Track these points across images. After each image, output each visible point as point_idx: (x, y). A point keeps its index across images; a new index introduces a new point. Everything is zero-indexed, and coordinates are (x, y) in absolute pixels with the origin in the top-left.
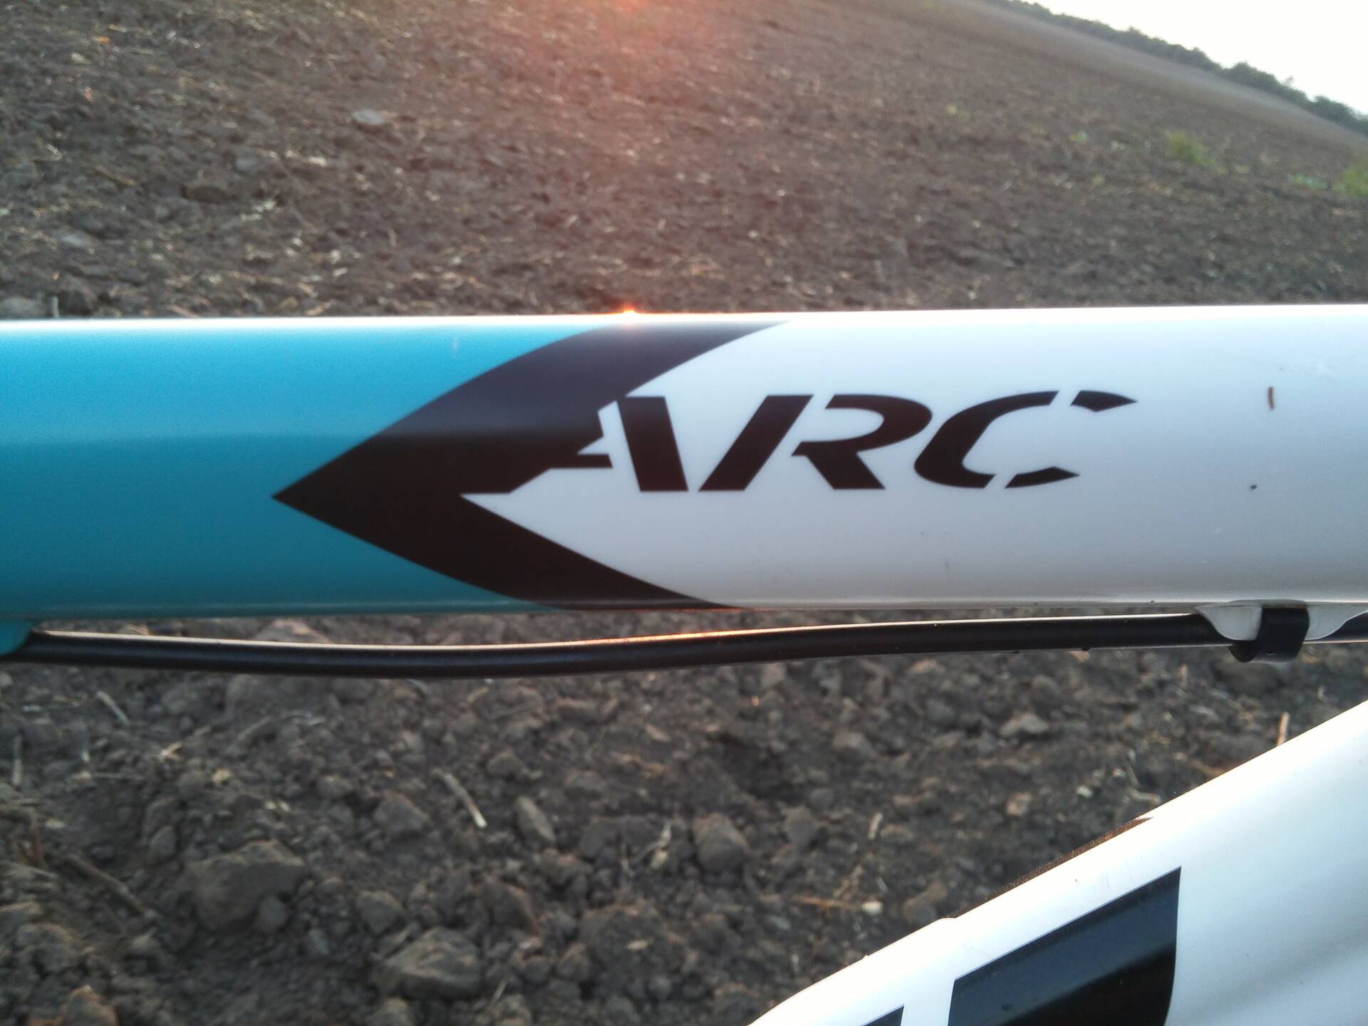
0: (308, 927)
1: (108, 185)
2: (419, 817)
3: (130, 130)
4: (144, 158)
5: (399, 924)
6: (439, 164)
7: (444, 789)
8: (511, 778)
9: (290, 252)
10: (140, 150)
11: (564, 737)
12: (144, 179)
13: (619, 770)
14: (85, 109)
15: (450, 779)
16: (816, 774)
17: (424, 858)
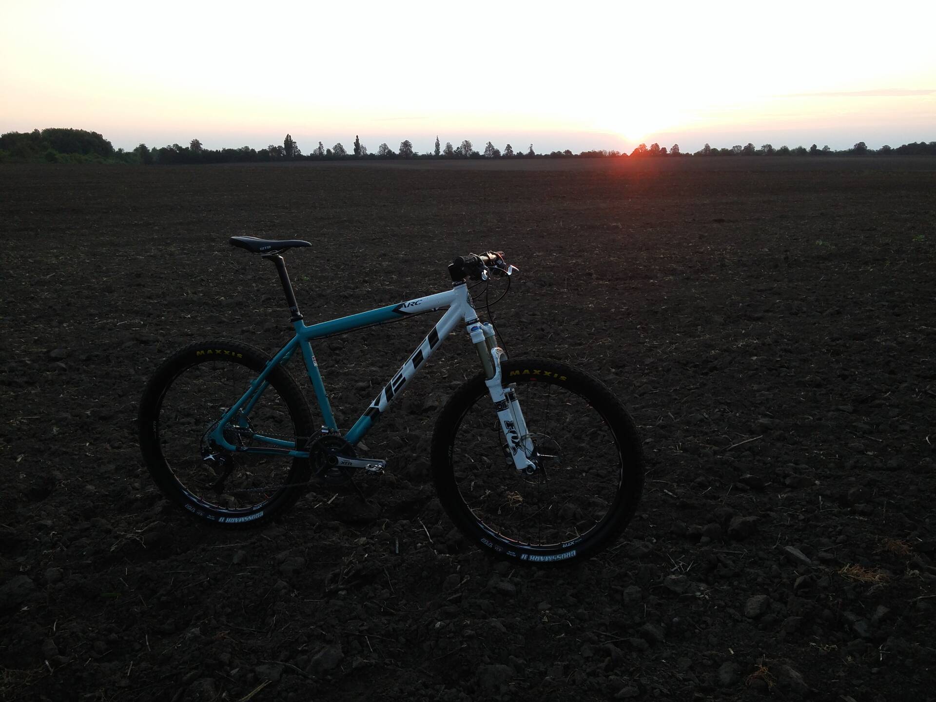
3: (388, 336)
4: (393, 344)
9: (441, 363)
12: (393, 350)
14: (373, 333)
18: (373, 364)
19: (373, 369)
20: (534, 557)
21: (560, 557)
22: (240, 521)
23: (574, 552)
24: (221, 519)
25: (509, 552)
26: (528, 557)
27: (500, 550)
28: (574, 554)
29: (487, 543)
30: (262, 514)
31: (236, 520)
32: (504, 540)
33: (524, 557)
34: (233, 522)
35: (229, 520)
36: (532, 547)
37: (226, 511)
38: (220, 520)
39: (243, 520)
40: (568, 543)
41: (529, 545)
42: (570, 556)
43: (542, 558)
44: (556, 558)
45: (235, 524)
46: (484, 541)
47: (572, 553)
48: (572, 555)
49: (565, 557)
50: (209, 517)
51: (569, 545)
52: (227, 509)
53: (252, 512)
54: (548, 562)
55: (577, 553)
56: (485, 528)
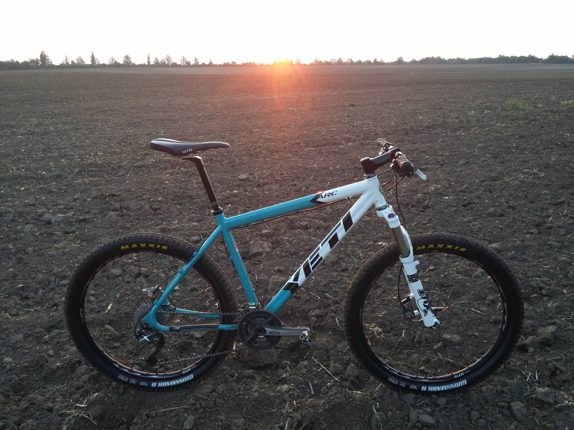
0: (295, 313)
1: (193, 210)
2: (308, 298)
3: (190, 197)
4: (197, 202)
5: (310, 310)
6: (265, 184)
7: (311, 295)
8: (323, 292)
10: (195, 201)
11: (331, 285)
13: (343, 288)
14: (178, 194)
15: (312, 293)
16: (383, 283)
17: (311, 303)
18: (191, 220)
19: (194, 224)
20: (432, 388)
21: (454, 386)
22: (172, 384)
23: (465, 381)
24: (153, 384)
25: (412, 386)
26: (427, 389)
27: (404, 385)
28: (466, 383)
29: (393, 382)
30: (192, 376)
31: (167, 384)
32: (406, 377)
33: (424, 388)
34: (165, 385)
35: (161, 384)
36: (429, 379)
37: (157, 377)
38: (153, 386)
39: (174, 383)
40: (458, 374)
41: (426, 378)
42: (462, 385)
43: (438, 388)
44: (450, 387)
45: (167, 388)
46: (391, 380)
47: (463, 382)
48: (464, 384)
49: (458, 386)
50: (142, 383)
51: (460, 376)
52: (157, 375)
53: (181, 376)
54: (444, 391)
55: (467, 382)
56: (390, 369)
